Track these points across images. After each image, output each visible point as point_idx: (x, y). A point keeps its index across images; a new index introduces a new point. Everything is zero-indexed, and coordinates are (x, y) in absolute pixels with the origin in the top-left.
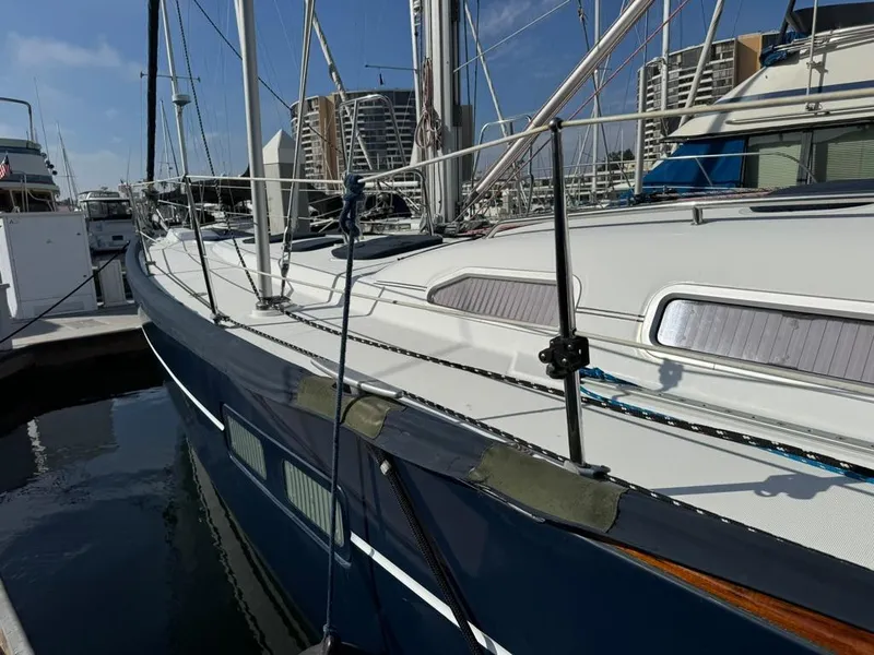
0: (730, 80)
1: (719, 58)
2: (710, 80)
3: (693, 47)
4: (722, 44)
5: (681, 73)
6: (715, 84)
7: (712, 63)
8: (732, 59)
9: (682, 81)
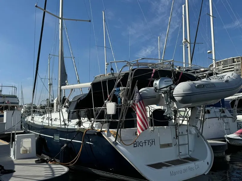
0: (240, 69)
1: (236, 63)
2: (233, 69)
3: (226, 59)
4: (236, 58)
5: (223, 67)
6: (235, 70)
7: (233, 64)
8: (240, 63)
9: (224, 70)
